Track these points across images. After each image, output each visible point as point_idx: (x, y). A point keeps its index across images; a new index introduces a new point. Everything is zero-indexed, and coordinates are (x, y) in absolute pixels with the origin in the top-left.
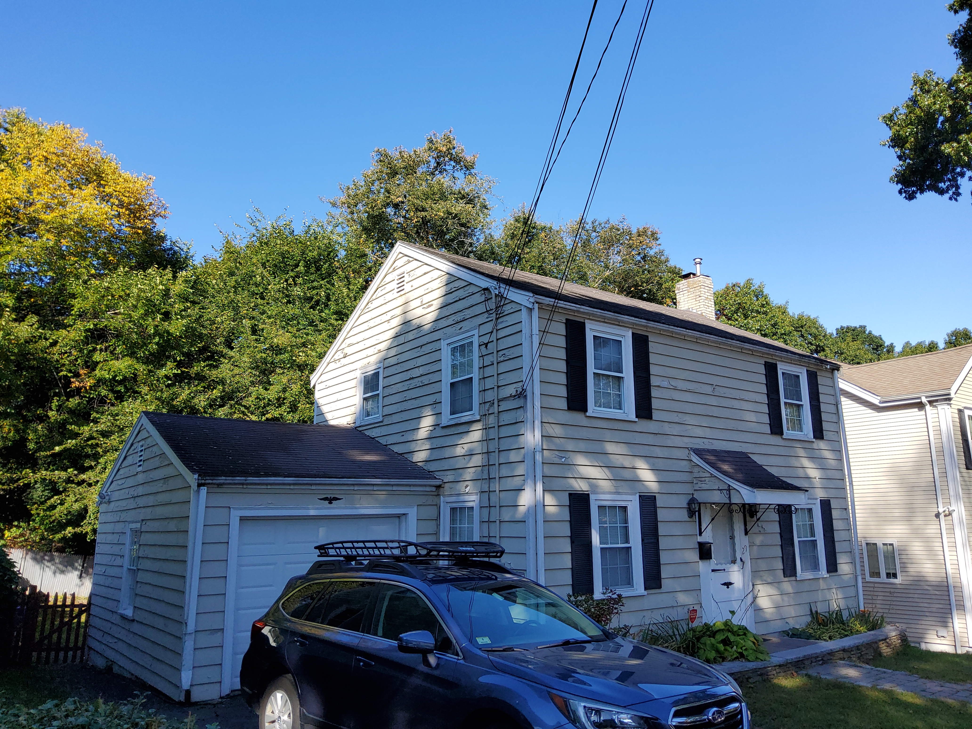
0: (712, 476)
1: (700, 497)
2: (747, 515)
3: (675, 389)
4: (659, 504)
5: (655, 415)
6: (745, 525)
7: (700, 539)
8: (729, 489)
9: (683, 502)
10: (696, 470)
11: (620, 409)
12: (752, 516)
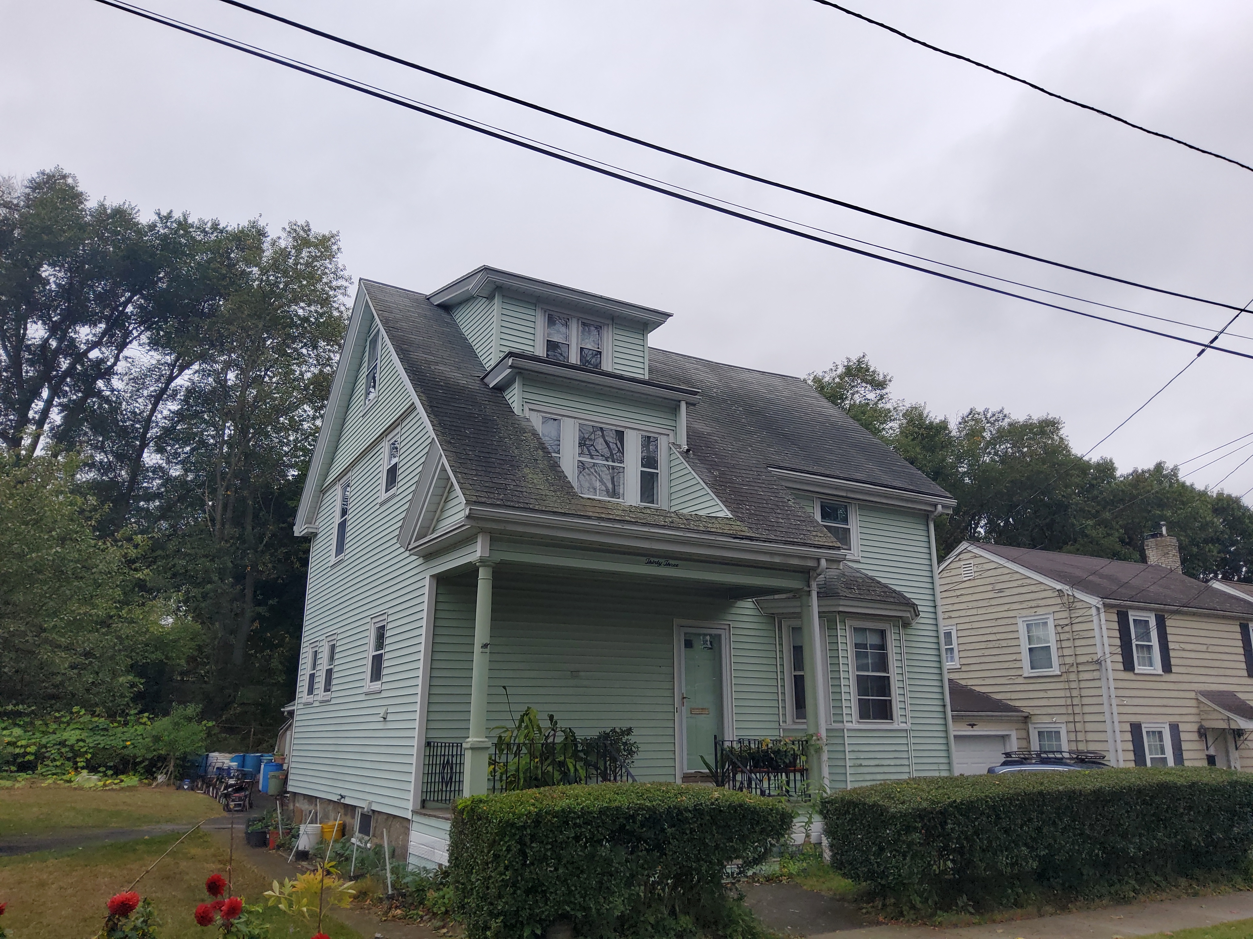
0: (1215, 710)
1: (1207, 724)
2: (1237, 736)
3: (1184, 650)
4: (1181, 729)
5: (1174, 669)
6: (1236, 742)
7: (1207, 753)
8: (1229, 719)
9: (1195, 727)
10: (1202, 705)
11: (1151, 666)
12: (1239, 736)
